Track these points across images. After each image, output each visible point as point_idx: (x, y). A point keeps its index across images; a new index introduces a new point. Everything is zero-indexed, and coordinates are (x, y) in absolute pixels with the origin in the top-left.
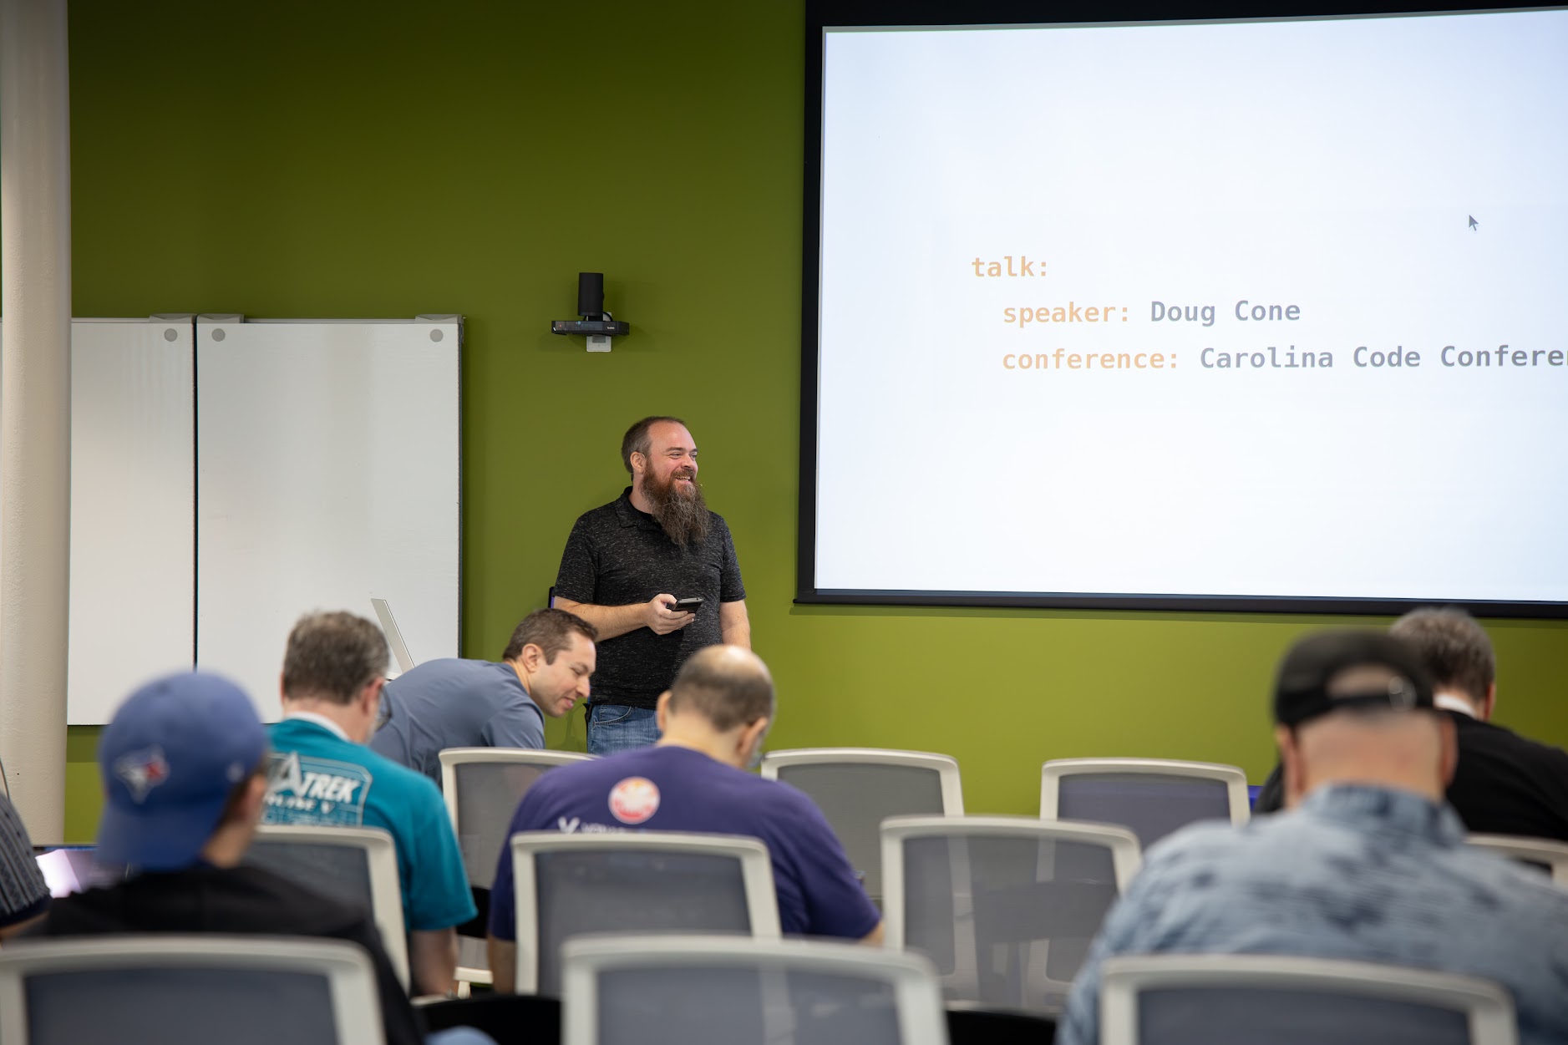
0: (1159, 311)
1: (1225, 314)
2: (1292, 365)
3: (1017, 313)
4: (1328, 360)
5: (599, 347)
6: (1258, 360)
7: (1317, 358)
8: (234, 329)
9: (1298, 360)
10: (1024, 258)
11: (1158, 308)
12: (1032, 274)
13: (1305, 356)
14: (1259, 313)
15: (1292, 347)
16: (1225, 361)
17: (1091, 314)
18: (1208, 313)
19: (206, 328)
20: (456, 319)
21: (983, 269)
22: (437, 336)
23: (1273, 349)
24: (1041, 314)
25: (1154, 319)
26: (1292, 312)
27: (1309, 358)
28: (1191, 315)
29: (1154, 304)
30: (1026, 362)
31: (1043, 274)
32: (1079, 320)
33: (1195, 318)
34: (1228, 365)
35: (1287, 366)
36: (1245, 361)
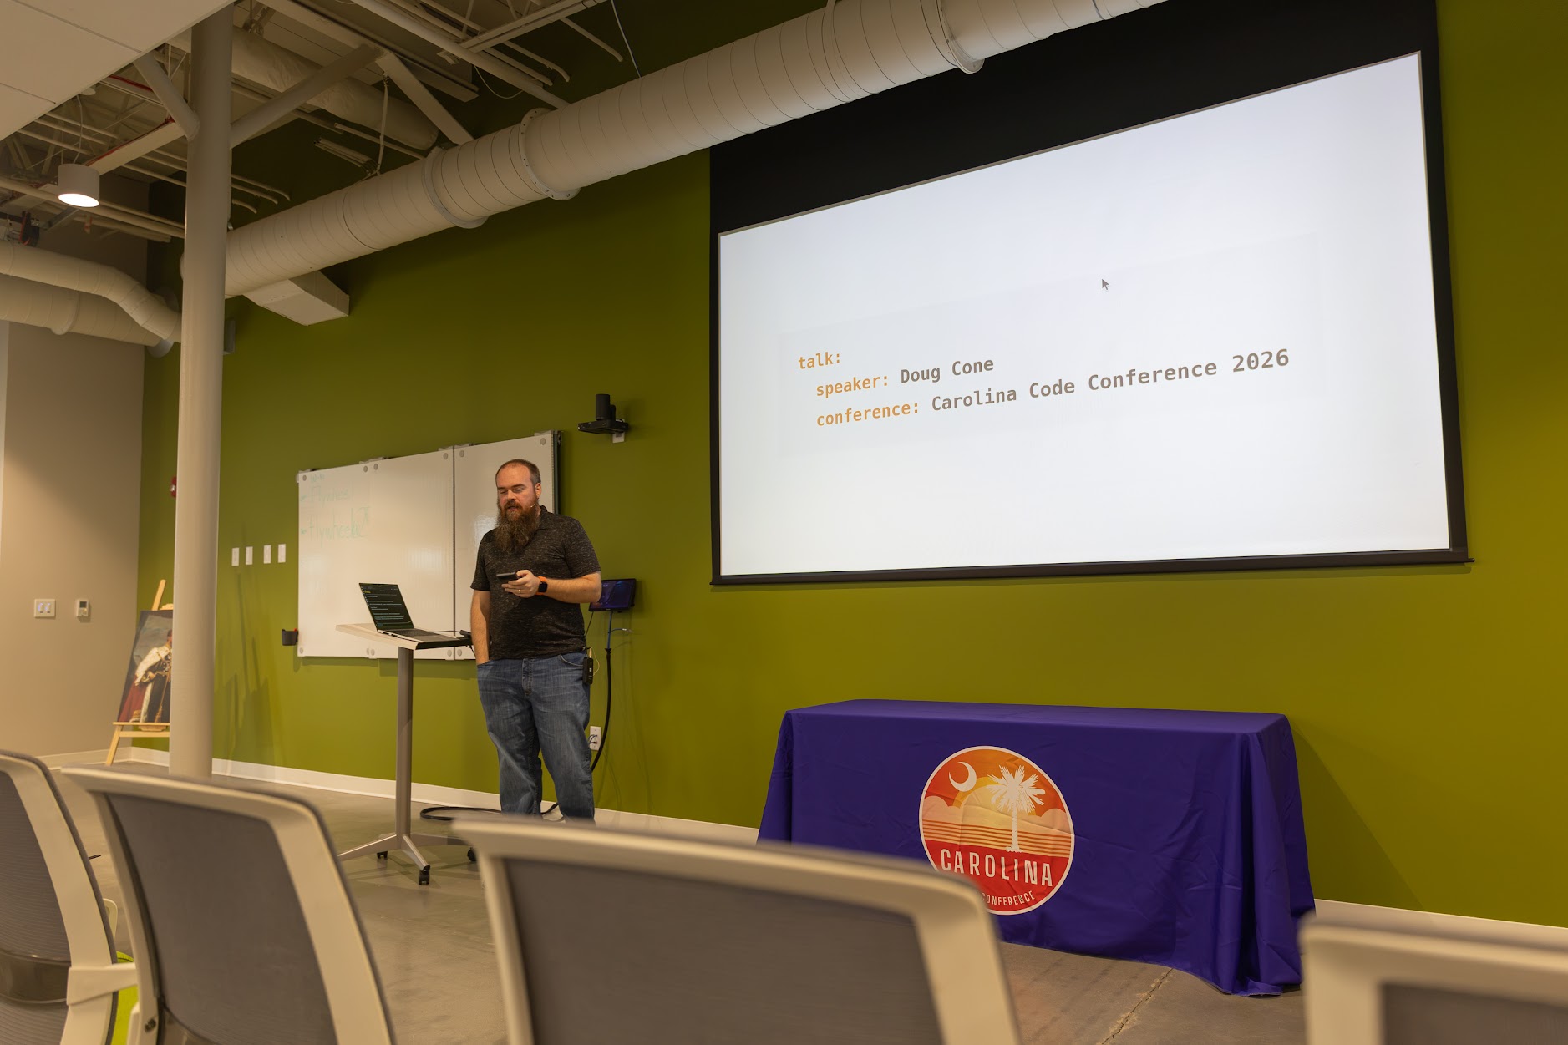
0: (907, 376)
1: (946, 373)
2: (990, 402)
3: (824, 389)
4: (1013, 395)
5: (618, 439)
6: (968, 401)
7: (1006, 395)
8: (467, 449)
9: (994, 398)
10: (827, 353)
11: (905, 373)
12: (831, 363)
13: (998, 394)
14: (968, 369)
15: (990, 390)
16: (947, 404)
17: (866, 383)
18: (936, 373)
19: (458, 450)
20: (550, 431)
21: (805, 364)
22: (543, 442)
23: (977, 392)
24: (837, 388)
25: (903, 382)
26: (988, 365)
27: (1001, 396)
28: (924, 376)
29: (903, 371)
30: (832, 419)
31: (838, 361)
32: (860, 388)
33: (928, 378)
34: (950, 407)
35: (986, 403)
36: (960, 402)
